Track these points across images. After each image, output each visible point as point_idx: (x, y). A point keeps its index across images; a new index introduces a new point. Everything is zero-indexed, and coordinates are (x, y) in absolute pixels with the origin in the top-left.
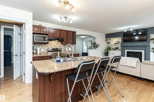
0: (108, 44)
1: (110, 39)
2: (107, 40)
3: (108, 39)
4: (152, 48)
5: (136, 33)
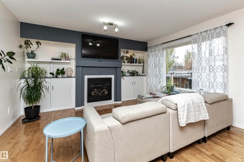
0: (29, 58)
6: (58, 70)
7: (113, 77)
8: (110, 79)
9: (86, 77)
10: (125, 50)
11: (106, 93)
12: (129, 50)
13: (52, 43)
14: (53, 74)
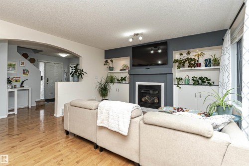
0: (110, 70)
1: (112, 61)
2: (106, 62)
3: (109, 60)
4: (177, 78)
5: (154, 51)
6: (122, 78)
7: (162, 85)
8: (160, 87)
9: (137, 84)
10: (186, 51)
11: (156, 101)
12: (191, 50)
13: (120, 59)
14: (118, 80)
